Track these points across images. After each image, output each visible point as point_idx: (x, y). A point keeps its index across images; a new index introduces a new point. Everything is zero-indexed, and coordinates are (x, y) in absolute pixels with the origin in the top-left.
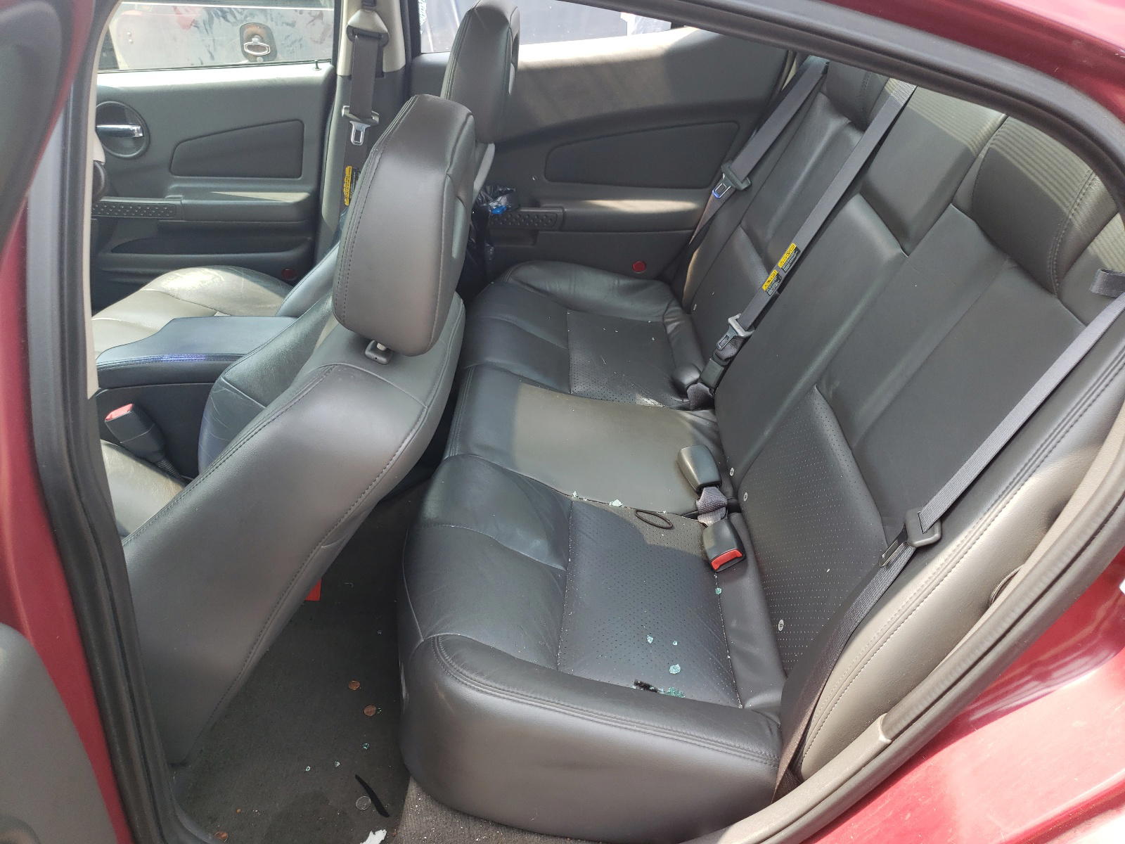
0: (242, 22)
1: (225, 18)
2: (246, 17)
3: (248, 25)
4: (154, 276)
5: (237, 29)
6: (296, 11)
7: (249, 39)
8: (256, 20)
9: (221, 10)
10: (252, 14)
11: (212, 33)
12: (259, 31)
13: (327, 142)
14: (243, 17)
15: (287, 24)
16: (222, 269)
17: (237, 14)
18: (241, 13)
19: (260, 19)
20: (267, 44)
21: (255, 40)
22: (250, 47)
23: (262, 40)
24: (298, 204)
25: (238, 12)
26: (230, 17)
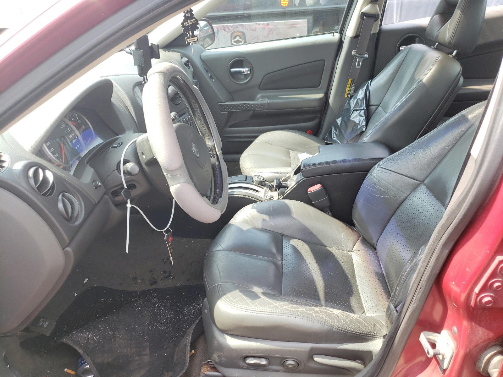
0: (232, 31)
1: (225, 30)
2: (234, 28)
3: (235, 32)
4: (256, 137)
5: (229, 35)
6: (257, 24)
7: (235, 38)
8: (238, 29)
9: (223, 26)
10: (237, 27)
11: (218, 37)
12: (240, 34)
13: (336, 69)
14: (233, 29)
15: (253, 30)
16: (288, 131)
17: (230, 28)
18: (232, 27)
19: (240, 29)
20: (243, 39)
21: (238, 38)
22: (235, 42)
23: (240, 38)
24: (320, 99)
25: (231, 27)
26: (227, 30)
